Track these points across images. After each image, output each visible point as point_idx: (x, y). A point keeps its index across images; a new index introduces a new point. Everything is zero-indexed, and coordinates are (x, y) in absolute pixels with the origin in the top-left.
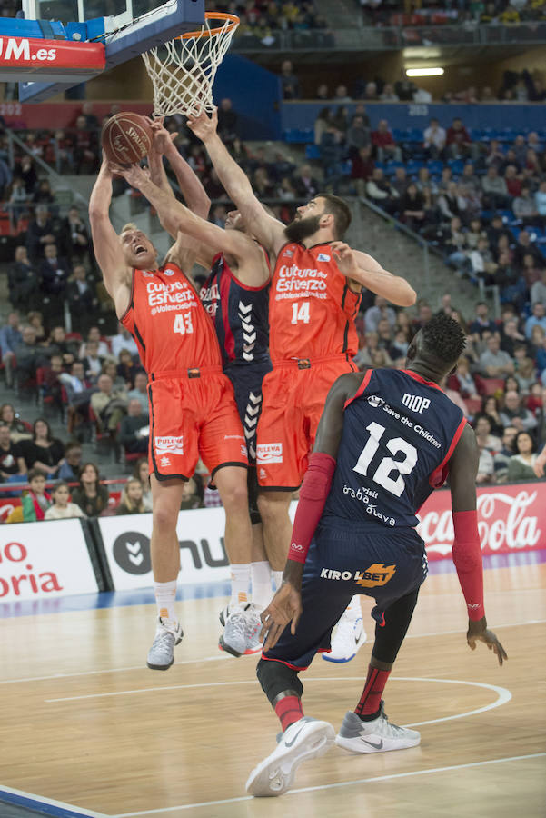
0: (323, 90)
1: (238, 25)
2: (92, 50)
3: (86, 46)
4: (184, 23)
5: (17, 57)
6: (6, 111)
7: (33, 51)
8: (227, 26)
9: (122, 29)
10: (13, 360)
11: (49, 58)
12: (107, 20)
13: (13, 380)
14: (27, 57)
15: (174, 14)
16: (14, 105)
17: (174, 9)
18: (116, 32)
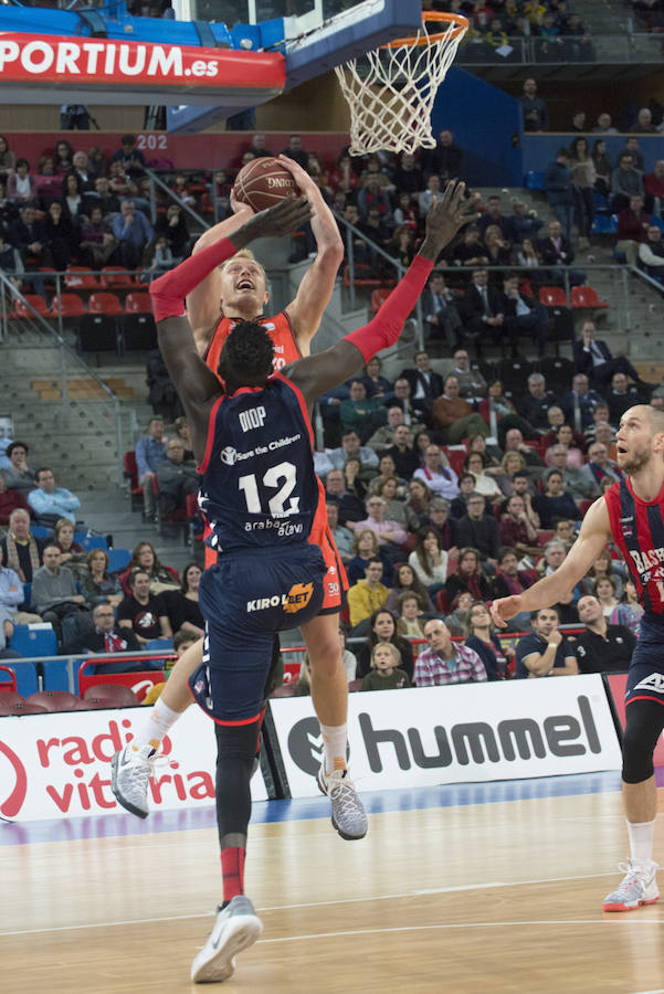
0: (579, 119)
1: (467, 29)
2: (268, 62)
3: (259, 57)
4: (394, 26)
5: (165, 72)
6: (146, 144)
7: (187, 63)
8: (451, 30)
9: (309, 34)
10: (153, 483)
11: (209, 74)
12: (287, 21)
13: (154, 511)
14: (178, 72)
15: (380, 15)
16: (157, 136)
17: (380, 7)
18: (300, 37)
